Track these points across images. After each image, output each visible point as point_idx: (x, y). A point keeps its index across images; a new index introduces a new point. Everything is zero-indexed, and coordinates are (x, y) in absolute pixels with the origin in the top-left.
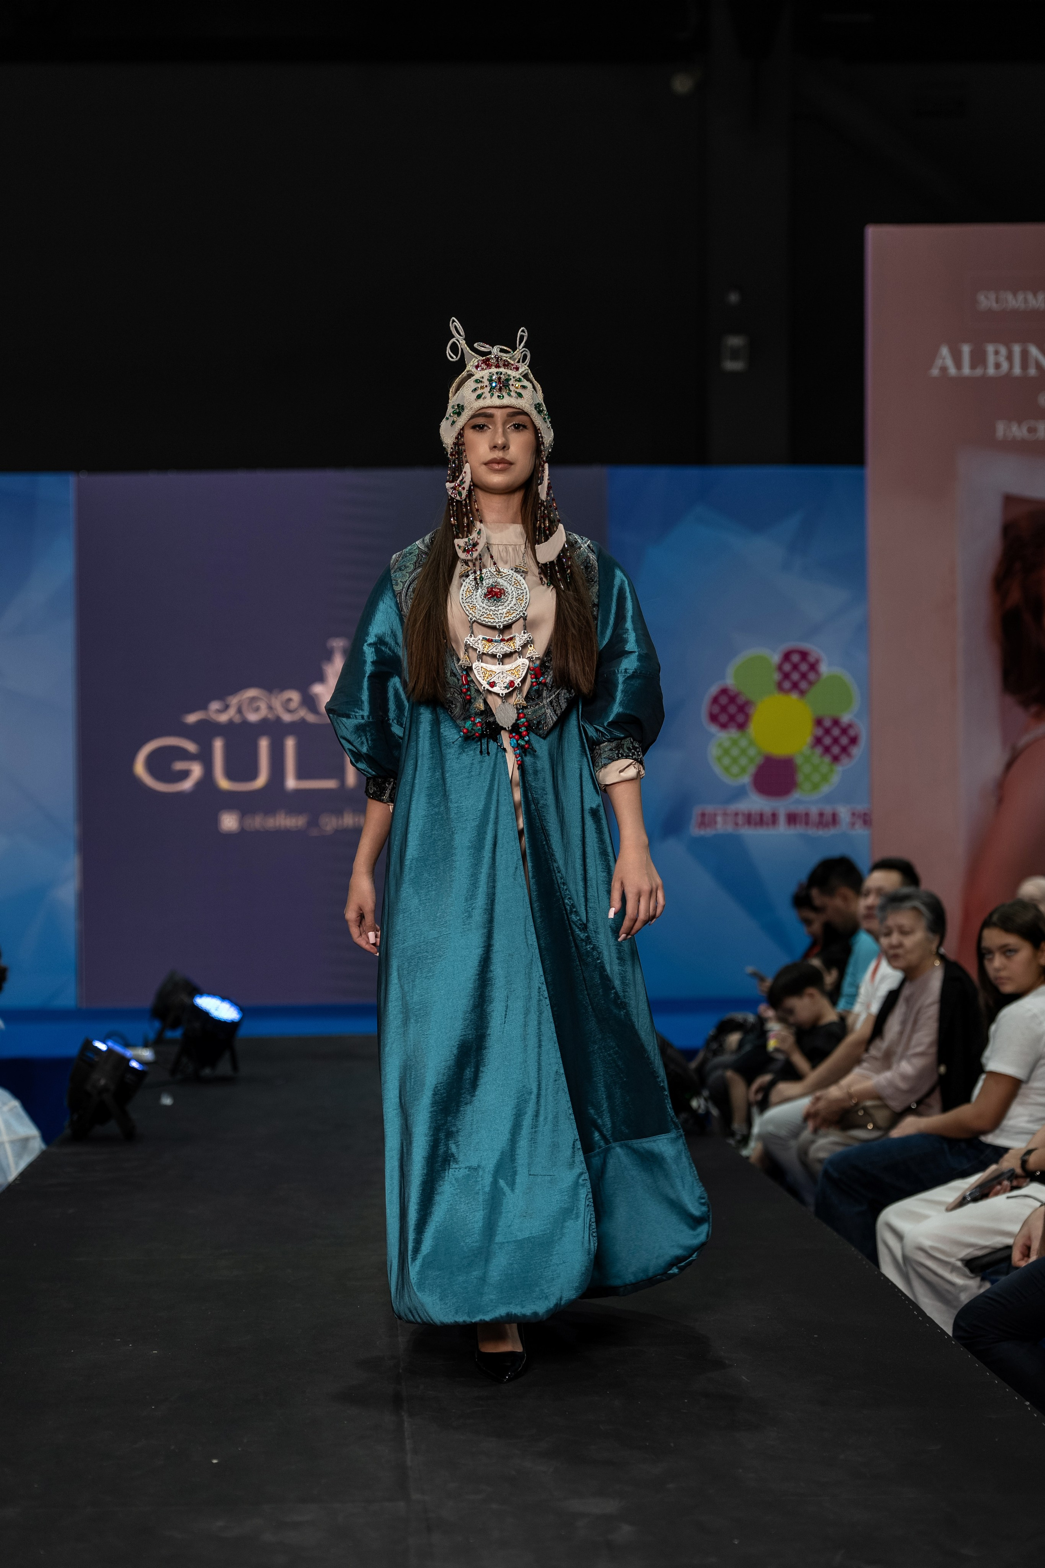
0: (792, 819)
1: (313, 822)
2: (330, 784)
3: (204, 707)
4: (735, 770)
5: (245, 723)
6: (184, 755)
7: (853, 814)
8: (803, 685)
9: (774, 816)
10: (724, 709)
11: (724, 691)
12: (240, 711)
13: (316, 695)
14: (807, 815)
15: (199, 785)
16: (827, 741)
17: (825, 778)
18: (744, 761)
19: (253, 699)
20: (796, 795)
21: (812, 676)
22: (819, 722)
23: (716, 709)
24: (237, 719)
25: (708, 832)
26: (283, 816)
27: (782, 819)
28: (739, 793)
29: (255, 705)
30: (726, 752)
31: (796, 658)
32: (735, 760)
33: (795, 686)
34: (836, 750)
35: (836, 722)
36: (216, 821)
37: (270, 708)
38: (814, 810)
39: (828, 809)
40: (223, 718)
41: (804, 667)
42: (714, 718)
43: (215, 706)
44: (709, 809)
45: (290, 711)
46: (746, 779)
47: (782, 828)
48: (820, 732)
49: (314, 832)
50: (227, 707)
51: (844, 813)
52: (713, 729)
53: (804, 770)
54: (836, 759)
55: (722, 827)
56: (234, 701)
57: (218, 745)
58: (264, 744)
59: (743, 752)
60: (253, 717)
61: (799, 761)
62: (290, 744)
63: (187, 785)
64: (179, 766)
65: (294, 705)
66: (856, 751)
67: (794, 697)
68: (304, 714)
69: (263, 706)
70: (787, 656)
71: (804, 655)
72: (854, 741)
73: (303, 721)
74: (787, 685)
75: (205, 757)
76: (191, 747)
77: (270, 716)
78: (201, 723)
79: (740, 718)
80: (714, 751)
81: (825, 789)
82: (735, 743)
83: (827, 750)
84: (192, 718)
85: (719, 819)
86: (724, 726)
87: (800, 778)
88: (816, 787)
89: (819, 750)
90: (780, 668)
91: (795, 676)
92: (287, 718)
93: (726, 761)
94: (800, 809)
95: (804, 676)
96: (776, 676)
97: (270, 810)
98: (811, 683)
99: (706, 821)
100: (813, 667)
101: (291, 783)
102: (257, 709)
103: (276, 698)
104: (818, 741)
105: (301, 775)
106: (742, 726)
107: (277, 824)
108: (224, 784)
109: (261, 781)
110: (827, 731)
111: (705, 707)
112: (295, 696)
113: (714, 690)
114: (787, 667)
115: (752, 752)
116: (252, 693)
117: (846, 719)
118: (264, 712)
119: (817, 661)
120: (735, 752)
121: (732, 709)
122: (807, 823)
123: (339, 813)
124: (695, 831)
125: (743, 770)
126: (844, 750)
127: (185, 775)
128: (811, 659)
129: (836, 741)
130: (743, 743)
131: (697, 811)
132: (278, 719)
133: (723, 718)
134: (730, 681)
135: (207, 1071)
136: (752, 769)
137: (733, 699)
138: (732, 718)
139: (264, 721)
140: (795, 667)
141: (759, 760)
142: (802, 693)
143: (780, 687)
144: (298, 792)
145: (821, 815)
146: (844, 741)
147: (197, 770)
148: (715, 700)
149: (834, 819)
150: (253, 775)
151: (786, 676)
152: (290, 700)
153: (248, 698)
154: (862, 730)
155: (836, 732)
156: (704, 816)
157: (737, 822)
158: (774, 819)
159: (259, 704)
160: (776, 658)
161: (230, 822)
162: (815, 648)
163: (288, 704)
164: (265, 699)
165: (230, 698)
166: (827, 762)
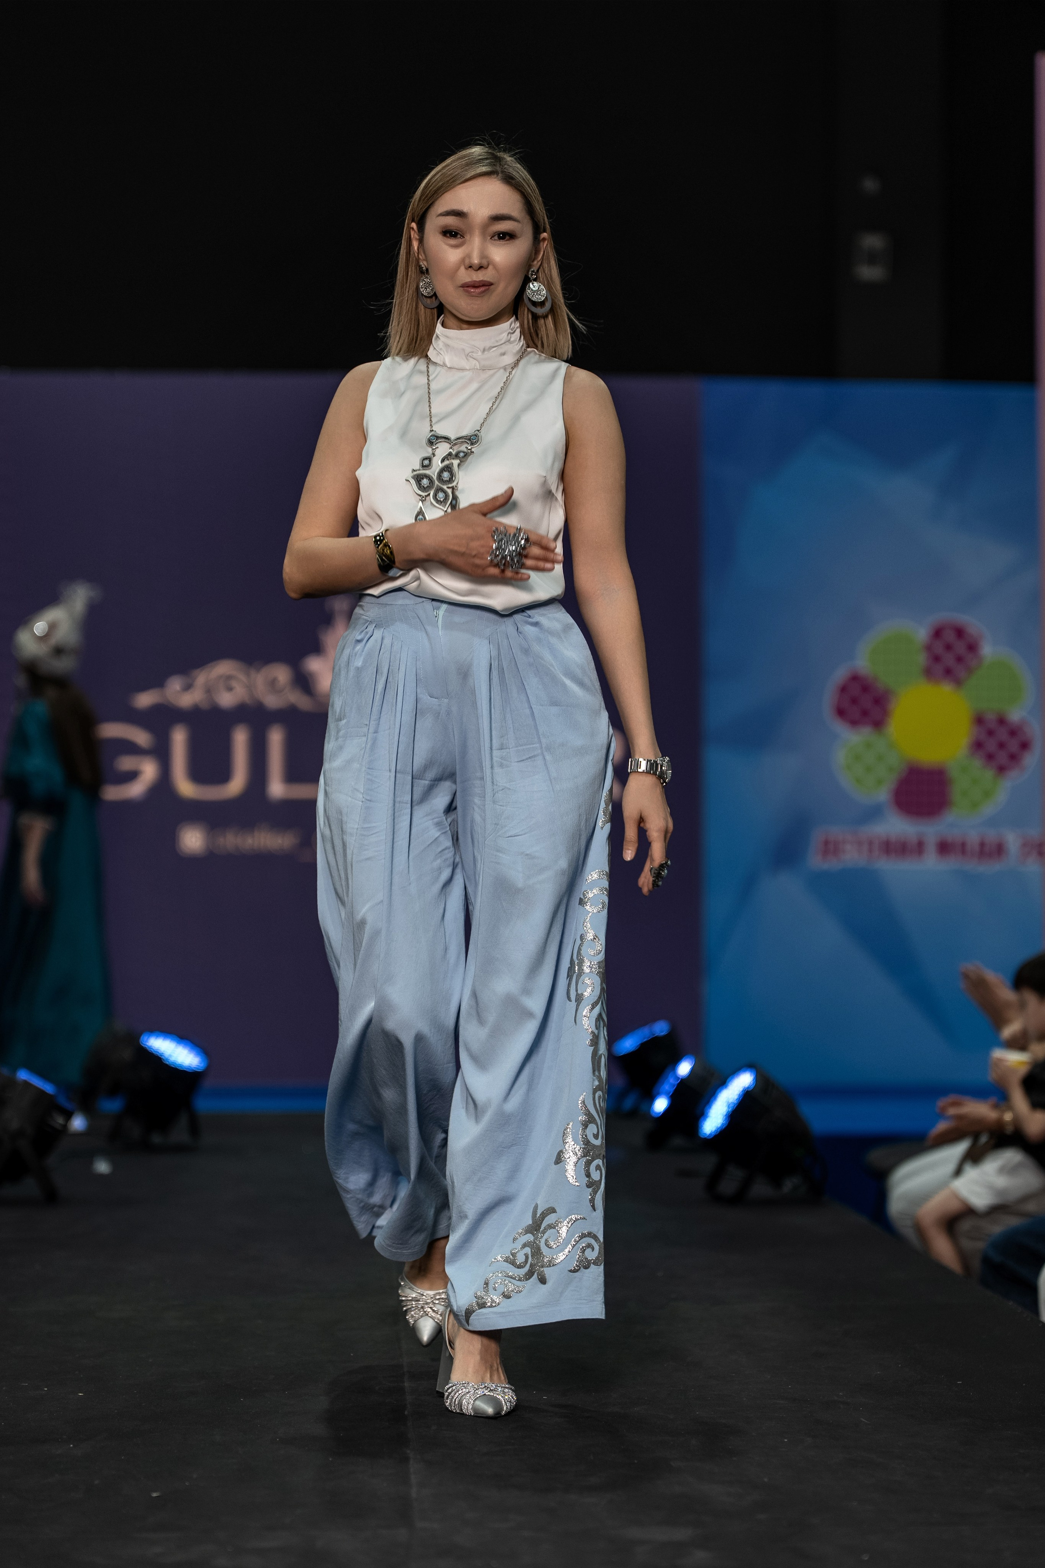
3: (160, 685)
4: (868, 781)
5: (215, 708)
6: (133, 749)
7: (1023, 843)
8: (958, 671)
9: (919, 844)
10: (854, 701)
11: (855, 678)
12: (208, 691)
13: (312, 672)
14: (963, 845)
15: (152, 789)
16: (991, 745)
17: (987, 794)
18: (879, 770)
19: (226, 676)
21: (969, 659)
22: (979, 720)
23: (843, 701)
24: (204, 703)
25: (831, 864)
26: (264, 833)
27: (930, 848)
28: (873, 813)
29: (227, 685)
30: (858, 757)
31: (950, 636)
32: (868, 769)
33: (948, 672)
34: (1002, 756)
35: (1002, 721)
36: (174, 839)
37: (250, 687)
38: (973, 837)
39: (991, 835)
40: (187, 700)
41: (960, 648)
42: (841, 712)
43: (175, 685)
44: (836, 832)
45: (275, 694)
46: (883, 794)
47: (931, 862)
48: (979, 734)
49: (305, 857)
50: (190, 686)
51: (1012, 841)
52: (841, 728)
53: (960, 784)
54: (1001, 770)
55: (852, 857)
56: (202, 678)
57: (179, 736)
58: (239, 736)
59: (879, 758)
60: (226, 700)
61: (954, 773)
62: (276, 738)
63: (137, 789)
64: (126, 763)
65: (281, 685)
66: (1030, 760)
67: (946, 687)
68: (293, 696)
69: (239, 686)
70: (938, 633)
71: (960, 632)
72: (1025, 746)
73: (292, 707)
74: (939, 669)
75: (161, 752)
76: (142, 738)
77: (248, 699)
78: (156, 708)
79: (875, 713)
80: (841, 757)
81: (989, 809)
82: (868, 746)
83: (990, 757)
84: (145, 700)
85: (848, 847)
86: (854, 723)
87: (953, 793)
88: (974, 806)
89: (978, 758)
90: (929, 648)
91: (949, 659)
92: (272, 701)
93: (857, 770)
94: (954, 835)
95: (959, 659)
96: (923, 659)
97: (246, 825)
98: (968, 670)
99: (830, 848)
100: (973, 647)
101: (276, 789)
102: (230, 689)
103: (257, 675)
104: (978, 745)
105: (289, 778)
106: (877, 724)
107: (256, 843)
108: (185, 788)
109: (236, 785)
110: (990, 733)
111: (828, 698)
112: (282, 674)
113: (840, 675)
114: (939, 648)
115: (890, 759)
116: (223, 668)
117: (1015, 715)
118: (240, 694)
119: (977, 640)
120: (868, 758)
121: (865, 701)
122: (963, 854)
124: (815, 861)
125: (879, 782)
126: (1013, 758)
127: (133, 775)
128: (968, 637)
129: (1002, 745)
130: (879, 746)
131: (817, 836)
132: (260, 704)
133: (853, 712)
134: (862, 665)
135: (156, 1139)
136: (890, 782)
137: (865, 688)
138: (864, 712)
139: (240, 706)
140: (949, 647)
141: (900, 770)
142: (958, 682)
143: (929, 673)
145: (982, 845)
146: (1013, 745)
147: (149, 770)
148: (843, 689)
149: (999, 850)
150: (226, 778)
151: (937, 659)
152: (275, 677)
153: (221, 676)
154: (1034, 730)
155: (1002, 734)
156: (826, 843)
157: (870, 851)
158: (919, 848)
159: (234, 684)
160: (921, 634)
161: (194, 840)
162: (973, 623)
163: (272, 684)
164: (242, 677)
165: (196, 672)
166: (989, 774)
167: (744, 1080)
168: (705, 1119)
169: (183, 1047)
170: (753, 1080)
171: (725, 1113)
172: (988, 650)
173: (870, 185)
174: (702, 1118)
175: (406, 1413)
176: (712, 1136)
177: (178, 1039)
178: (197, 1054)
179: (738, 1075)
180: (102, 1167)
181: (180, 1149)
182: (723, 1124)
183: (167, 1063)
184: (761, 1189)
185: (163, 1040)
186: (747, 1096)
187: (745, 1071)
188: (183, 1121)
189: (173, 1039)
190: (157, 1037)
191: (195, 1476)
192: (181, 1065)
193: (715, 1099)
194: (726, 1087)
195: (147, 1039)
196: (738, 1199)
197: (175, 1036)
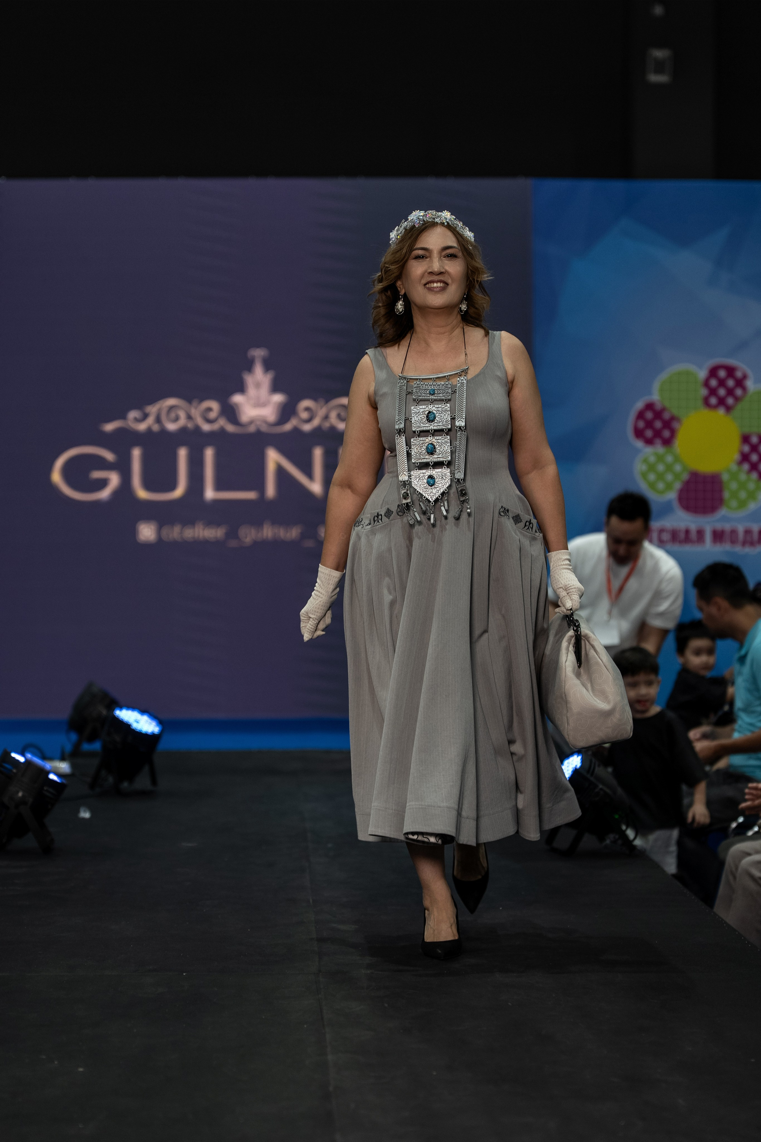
0: (718, 536)
1: (232, 533)
2: (251, 495)
3: (123, 416)
4: (661, 486)
5: (164, 431)
6: (102, 464)
8: (730, 401)
9: (700, 533)
10: (649, 424)
11: (650, 406)
12: (158, 420)
13: (236, 405)
14: (734, 532)
15: (116, 494)
16: (754, 458)
17: (753, 495)
18: (669, 477)
19: (171, 408)
20: (723, 512)
21: (739, 392)
22: (746, 439)
23: (641, 424)
24: (156, 428)
26: (202, 527)
27: (708, 537)
28: (666, 510)
29: (173, 415)
30: (652, 468)
31: (722, 374)
32: (660, 476)
33: (722, 402)
36: (134, 532)
37: (189, 417)
38: (740, 528)
39: (754, 527)
40: (142, 427)
41: (731, 383)
42: (639, 433)
43: (133, 414)
45: (209, 421)
46: (672, 495)
47: (710, 546)
48: (746, 449)
49: (233, 543)
50: (145, 416)
52: (639, 444)
53: (730, 488)
56: (153, 410)
57: (136, 453)
58: (183, 453)
59: (669, 468)
60: (171, 427)
61: (725, 477)
62: (209, 453)
63: (105, 494)
64: (97, 474)
65: (213, 415)
67: (721, 412)
68: (222, 423)
69: (182, 414)
70: (713, 372)
71: (731, 371)
73: (222, 431)
74: (713, 401)
75: (123, 466)
76: (109, 456)
77: (190, 425)
78: (119, 431)
79: (666, 434)
80: (639, 467)
81: (752, 506)
82: (660, 458)
83: (754, 467)
84: (109, 427)
86: (649, 442)
87: (726, 495)
88: (742, 504)
89: (746, 466)
90: (706, 384)
91: (722, 392)
92: (206, 427)
93: (652, 477)
94: (727, 527)
96: (704, 392)
97: (189, 522)
98: (737, 399)
101: (210, 494)
103: (196, 408)
104: (745, 458)
105: (219, 486)
106: (668, 442)
107: (196, 535)
108: (142, 494)
109: (179, 492)
110: (754, 448)
111: (630, 422)
112: (215, 405)
113: (640, 405)
115: (678, 468)
116: (171, 402)
118: (183, 421)
119: (745, 377)
120: (661, 468)
121: (658, 424)
122: (733, 541)
123: (258, 524)
125: (669, 486)
127: (103, 483)
128: (739, 374)
130: (669, 459)
132: (197, 429)
133: (649, 433)
134: (656, 397)
135: (126, 785)
136: (678, 485)
137: (658, 414)
138: (657, 434)
139: (183, 430)
140: (722, 383)
141: (685, 477)
142: (729, 409)
143: (706, 402)
144: (216, 502)
145: (748, 532)
147: (114, 479)
148: (641, 415)
150: (173, 487)
151: (713, 392)
152: (210, 409)
153: (167, 407)
158: (700, 536)
159: (178, 413)
160: (702, 373)
161: (148, 532)
162: (740, 366)
163: (207, 414)
164: (184, 407)
165: (150, 406)
166: (752, 480)
172: (750, 384)
180: (85, 814)
181: (143, 794)
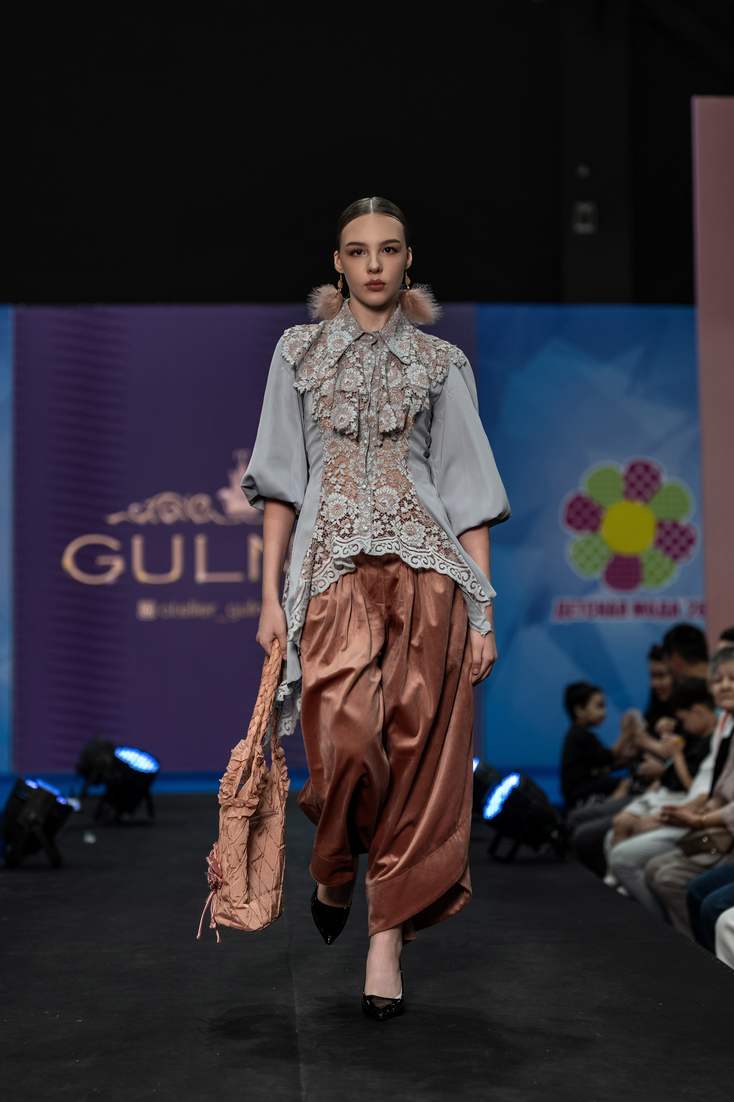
0: (639, 609)
1: (220, 611)
2: (234, 577)
3: (125, 509)
4: (588, 566)
5: (161, 524)
6: (107, 551)
7: (691, 606)
8: (646, 493)
9: (622, 606)
10: (578, 513)
11: (579, 499)
12: (156, 512)
13: (224, 499)
14: (651, 607)
15: (120, 577)
16: (668, 541)
17: (667, 573)
18: (595, 559)
19: (168, 503)
21: (653, 486)
22: (660, 525)
23: (571, 514)
24: (154, 522)
25: (565, 621)
26: (193, 605)
27: (629, 610)
28: (592, 587)
29: (169, 508)
30: (581, 551)
31: (640, 470)
32: (588, 558)
33: (640, 494)
35: (675, 525)
36: (134, 610)
37: (183, 510)
38: (658, 602)
39: (670, 601)
40: (142, 519)
41: (647, 478)
42: (570, 521)
43: (134, 509)
44: (568, 600)
45: (200, 514)
46: (598, 574)
47: (630, 618)
48: (661, 534)
49: (221, 619)
50: (145, 509)
51: (683, 604)
52: (570, 532)
53: (648, 568)
54: (675, 557)
55: (578, 616)
56: (152, 504)
57: (137, 544)
58: (177, 544)
59: (595, 551)
60: (168, 518)
61: (644, 560)
62: (201, 543)
63: (110, 578)
64: (103, 560)
65: (204, 508)
66: (692, 551)
67: (638, 503)
68: (212, 516)
69: (176, 509)
70: (632, 468)
71: (647, 468)
72: (691, 541)
73: (212, 522)
74: (633, 492)
75: (126, 553)
76: (113, 544)
77: (182, 518)
78: (122, 523)
79: (592, 521)
80: (570, 550)
81: (667, 584)
82: (588, 543)
83: (668, 549)
84: (114, 519)
85: (576, 609)
86: (579, 528)
87: (644, 573)
88: (658, 581)
89: (660, 550)
90: (626, 478)
91: (640, 486)
92: (198, 519)
93: (581, 559)
94: (645, 601)
95: (647, 485)
96: (623, 485)
97: (182, 600)
98: (653, 492)
99: (564, 610)
100: (655, 478)
101: (201, 576)
102: (171, 512)
103: (188, 501)
104: (659, 542)
105: (210, 569)
106: (595, 528)
107: (189, 612)
109: (174, 575)
110: (668, 533)
111: (561, 512)
112: (204, 501)
113: (569, 497)
114: (633, 478)
115: (602, 551)
116: (166, 497)
117: (684, 522)
118: (177, 514)
119: (658, 473)
120: (588, 551)
121: (585, 514)
122: (651, 613)
124: (554, 619)
125: (596, 566)
126: (683, 549)
127: (108, 568)
128: (653, 471)
129: (675, 541)
130: (595, 543)
131: (555, 602)
132: (190, 520)
133: (578, 521)
134: (584, 489)
135: (126, 817)
136: (603, 566)
137: (585, 505)
138: (585, 521)
139: (177, 522)
140: (639, 478)
141: (609, 558)
142: (646, 501)
143: (627, 495)
145: (664, 606)
146: (683, 541)
147: (118, 565)
148: (571, 506)
149: (675, 610)
150: (168, 569)
151: (632, 485)
152: (200, 503)
153: (164, 503)
154: (698, 532)
155: (676, 534)
156: (561, 606)
157: (590, 612)
158: (623, 609)
159: (173, 507)
160: (622, 469)
161: (147, 610)
162: (656, 462)
163: (198, 507)
164: (178, 503)
165: (148, 501)
166: (667, 560)
167: (512, 781)
168: (487, 806)
169: (143, 757)
170: (518, 780)
171: (500, 803)
172: (665, 478)
173: (583, 171)
174: (486, 806)
175: (297, 1031)
176: (492, 818)
177: (139, 751)
178: (153, 761)
179: (509, 777)
180: (90, 839)
181: (141, 824)
182: (498, 810)
183: (132, 767)
184: (525, 851)
185: (131, 752)
186: (514, 791)
187: (513, 775)
188: (144, 804)
189: (137, 752)
190: (126, 750)
191: (160, 1084)
192: (141, 770)
193: (494, 793)
194: (501, 785)
195: (120, 752)
196: (509, 860)
197: (138, 750)
